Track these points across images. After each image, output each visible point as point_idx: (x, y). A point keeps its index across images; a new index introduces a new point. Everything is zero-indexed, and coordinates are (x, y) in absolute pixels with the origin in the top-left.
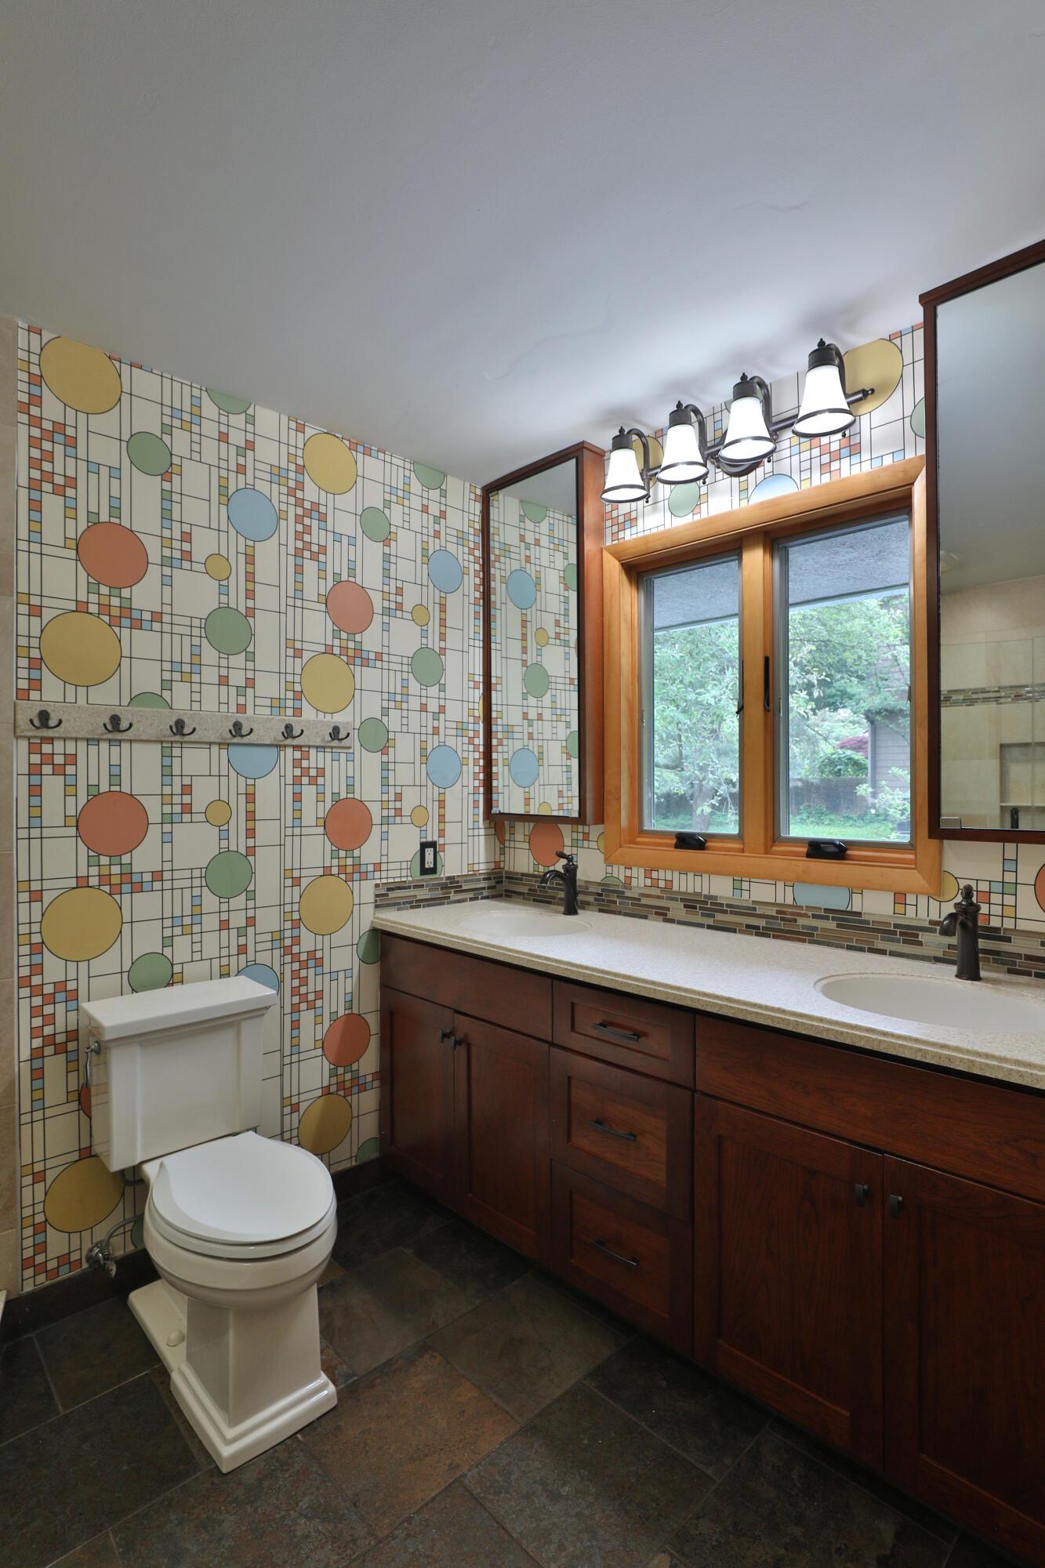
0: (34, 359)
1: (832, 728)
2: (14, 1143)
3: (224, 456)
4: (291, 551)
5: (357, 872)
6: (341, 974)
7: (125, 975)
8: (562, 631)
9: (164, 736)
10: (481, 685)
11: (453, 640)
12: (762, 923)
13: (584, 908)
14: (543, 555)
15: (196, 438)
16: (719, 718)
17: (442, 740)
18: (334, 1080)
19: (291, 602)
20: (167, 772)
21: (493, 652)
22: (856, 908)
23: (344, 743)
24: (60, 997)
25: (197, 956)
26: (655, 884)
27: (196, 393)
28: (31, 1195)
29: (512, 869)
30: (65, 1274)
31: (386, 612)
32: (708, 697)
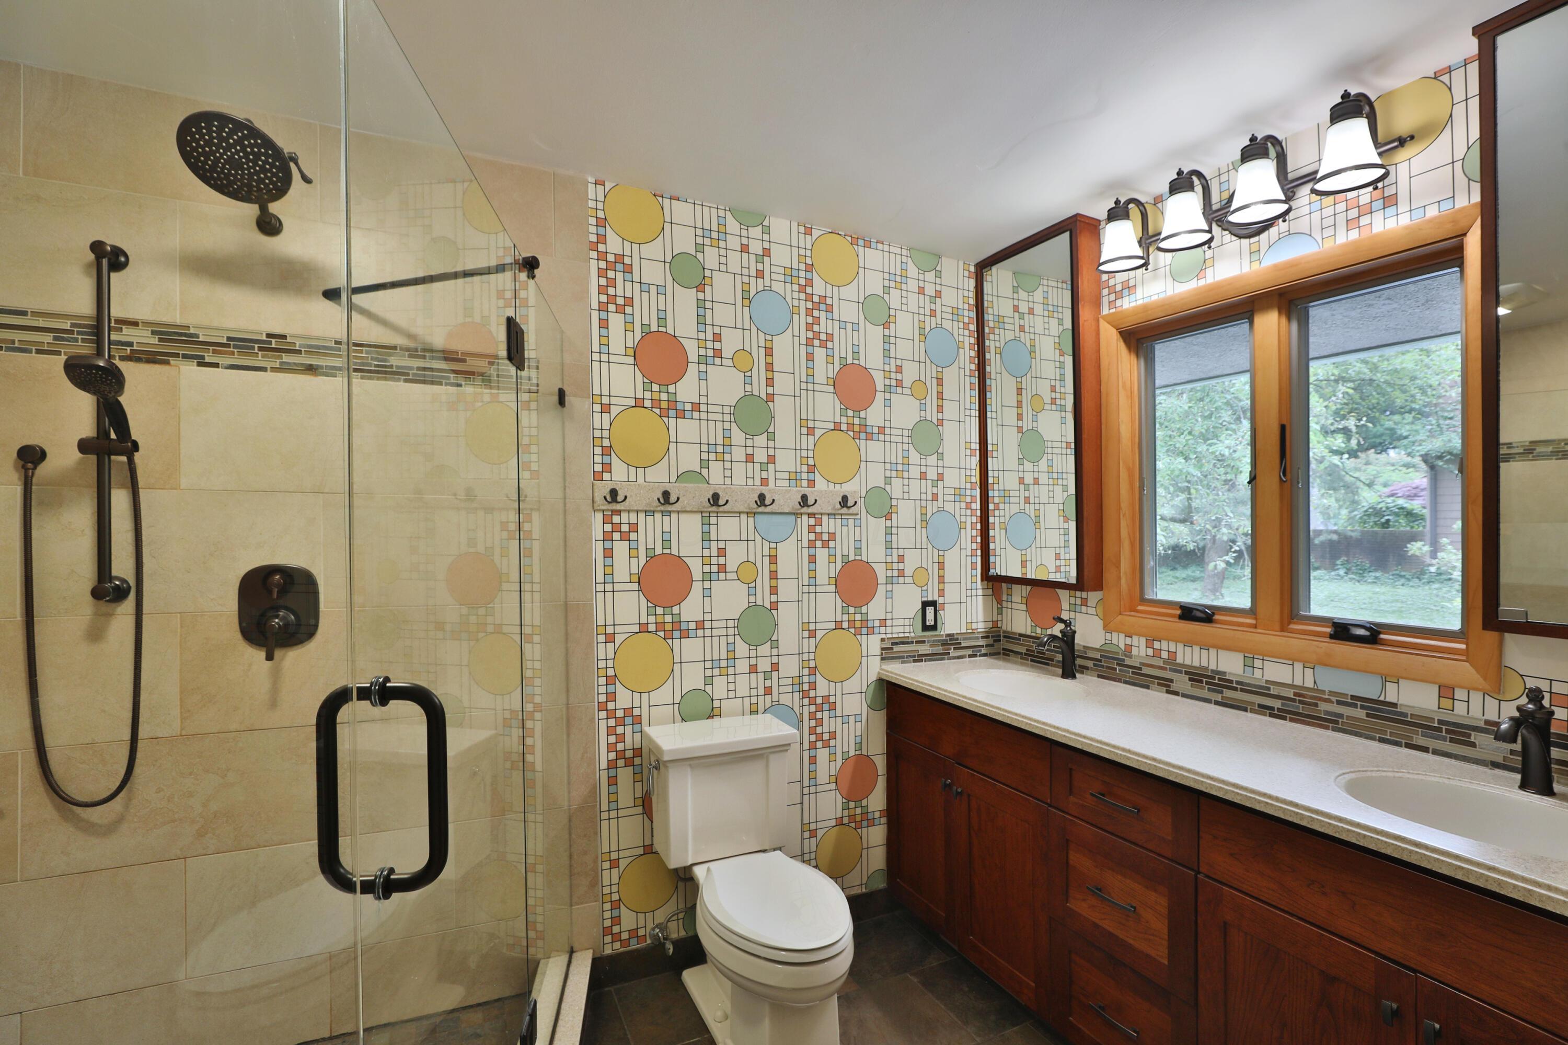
0: (600, 206)
1: (1378, 472)
2: (596, 833)
3: (745, 264)
4: (803, 341)
5: (863, 627)
6: (852, 719)
7: (677, 706)
8: (1058, 396)
9: (704, 507)
10: (978, 452)
11: (950, 411)
12: (1277, 704)
13: (1082, 673)
14: (1037, 323)
15: (723, 252)
16: (1234, 470)
17: (941, 505)
18: (846, 813)
19: (804, 386)
20: (706, 538)
21: (989, 421)
22: (1391, 698)
23: (852, 510)
24: (628, 720)
25: (732, 694)
26: (1157, 653)
27: (722, 213)
28: (609, 877)
29: (1009, 629)
30: (634, 945)
31: (888, 389)
32: (1221, 448)
